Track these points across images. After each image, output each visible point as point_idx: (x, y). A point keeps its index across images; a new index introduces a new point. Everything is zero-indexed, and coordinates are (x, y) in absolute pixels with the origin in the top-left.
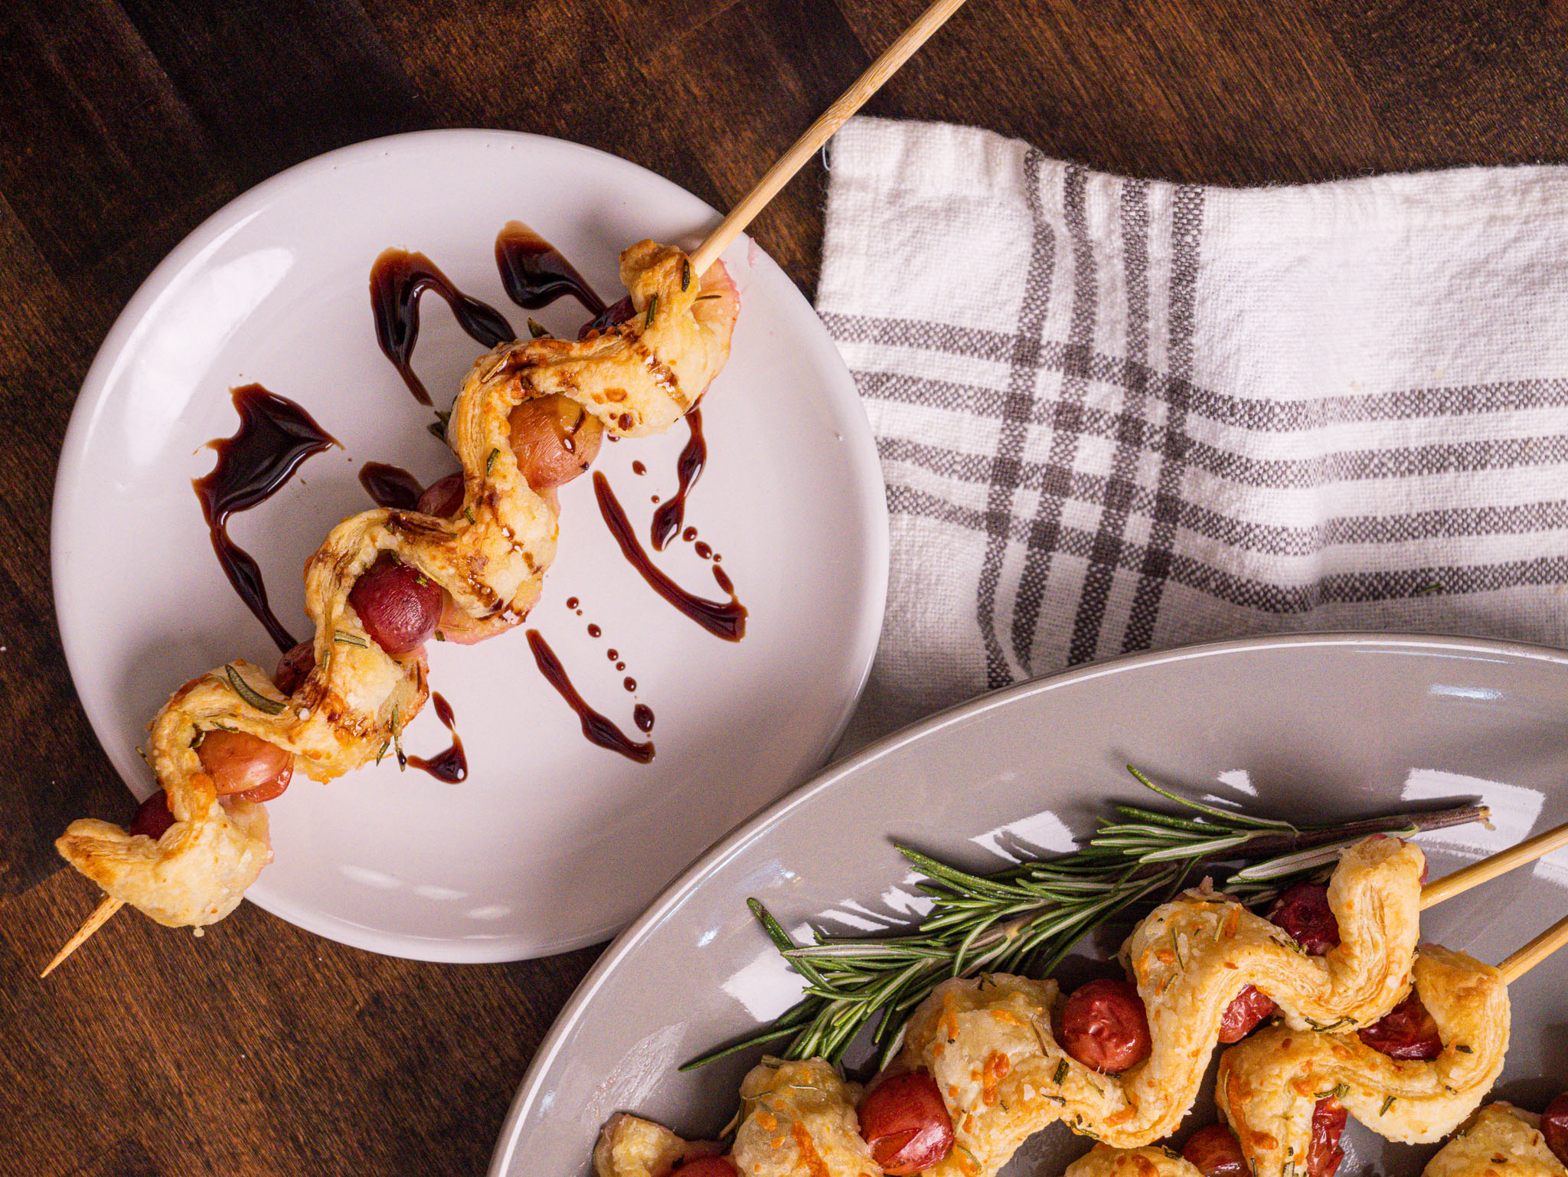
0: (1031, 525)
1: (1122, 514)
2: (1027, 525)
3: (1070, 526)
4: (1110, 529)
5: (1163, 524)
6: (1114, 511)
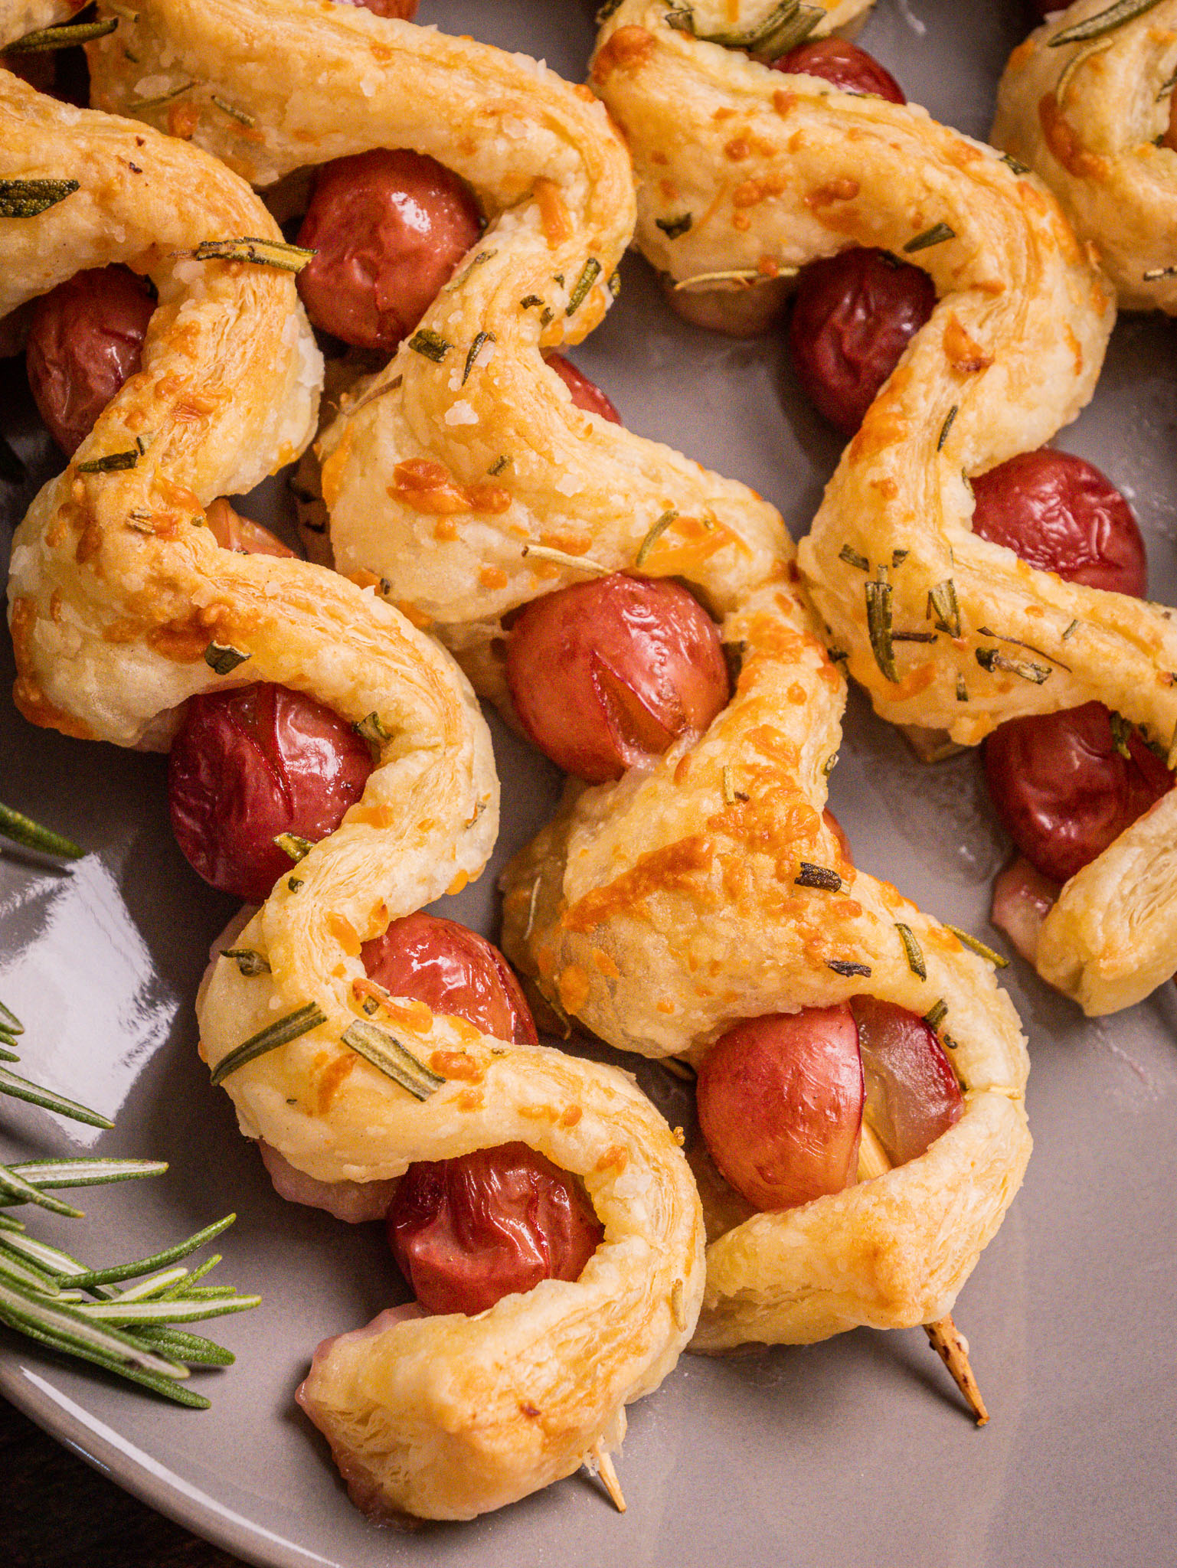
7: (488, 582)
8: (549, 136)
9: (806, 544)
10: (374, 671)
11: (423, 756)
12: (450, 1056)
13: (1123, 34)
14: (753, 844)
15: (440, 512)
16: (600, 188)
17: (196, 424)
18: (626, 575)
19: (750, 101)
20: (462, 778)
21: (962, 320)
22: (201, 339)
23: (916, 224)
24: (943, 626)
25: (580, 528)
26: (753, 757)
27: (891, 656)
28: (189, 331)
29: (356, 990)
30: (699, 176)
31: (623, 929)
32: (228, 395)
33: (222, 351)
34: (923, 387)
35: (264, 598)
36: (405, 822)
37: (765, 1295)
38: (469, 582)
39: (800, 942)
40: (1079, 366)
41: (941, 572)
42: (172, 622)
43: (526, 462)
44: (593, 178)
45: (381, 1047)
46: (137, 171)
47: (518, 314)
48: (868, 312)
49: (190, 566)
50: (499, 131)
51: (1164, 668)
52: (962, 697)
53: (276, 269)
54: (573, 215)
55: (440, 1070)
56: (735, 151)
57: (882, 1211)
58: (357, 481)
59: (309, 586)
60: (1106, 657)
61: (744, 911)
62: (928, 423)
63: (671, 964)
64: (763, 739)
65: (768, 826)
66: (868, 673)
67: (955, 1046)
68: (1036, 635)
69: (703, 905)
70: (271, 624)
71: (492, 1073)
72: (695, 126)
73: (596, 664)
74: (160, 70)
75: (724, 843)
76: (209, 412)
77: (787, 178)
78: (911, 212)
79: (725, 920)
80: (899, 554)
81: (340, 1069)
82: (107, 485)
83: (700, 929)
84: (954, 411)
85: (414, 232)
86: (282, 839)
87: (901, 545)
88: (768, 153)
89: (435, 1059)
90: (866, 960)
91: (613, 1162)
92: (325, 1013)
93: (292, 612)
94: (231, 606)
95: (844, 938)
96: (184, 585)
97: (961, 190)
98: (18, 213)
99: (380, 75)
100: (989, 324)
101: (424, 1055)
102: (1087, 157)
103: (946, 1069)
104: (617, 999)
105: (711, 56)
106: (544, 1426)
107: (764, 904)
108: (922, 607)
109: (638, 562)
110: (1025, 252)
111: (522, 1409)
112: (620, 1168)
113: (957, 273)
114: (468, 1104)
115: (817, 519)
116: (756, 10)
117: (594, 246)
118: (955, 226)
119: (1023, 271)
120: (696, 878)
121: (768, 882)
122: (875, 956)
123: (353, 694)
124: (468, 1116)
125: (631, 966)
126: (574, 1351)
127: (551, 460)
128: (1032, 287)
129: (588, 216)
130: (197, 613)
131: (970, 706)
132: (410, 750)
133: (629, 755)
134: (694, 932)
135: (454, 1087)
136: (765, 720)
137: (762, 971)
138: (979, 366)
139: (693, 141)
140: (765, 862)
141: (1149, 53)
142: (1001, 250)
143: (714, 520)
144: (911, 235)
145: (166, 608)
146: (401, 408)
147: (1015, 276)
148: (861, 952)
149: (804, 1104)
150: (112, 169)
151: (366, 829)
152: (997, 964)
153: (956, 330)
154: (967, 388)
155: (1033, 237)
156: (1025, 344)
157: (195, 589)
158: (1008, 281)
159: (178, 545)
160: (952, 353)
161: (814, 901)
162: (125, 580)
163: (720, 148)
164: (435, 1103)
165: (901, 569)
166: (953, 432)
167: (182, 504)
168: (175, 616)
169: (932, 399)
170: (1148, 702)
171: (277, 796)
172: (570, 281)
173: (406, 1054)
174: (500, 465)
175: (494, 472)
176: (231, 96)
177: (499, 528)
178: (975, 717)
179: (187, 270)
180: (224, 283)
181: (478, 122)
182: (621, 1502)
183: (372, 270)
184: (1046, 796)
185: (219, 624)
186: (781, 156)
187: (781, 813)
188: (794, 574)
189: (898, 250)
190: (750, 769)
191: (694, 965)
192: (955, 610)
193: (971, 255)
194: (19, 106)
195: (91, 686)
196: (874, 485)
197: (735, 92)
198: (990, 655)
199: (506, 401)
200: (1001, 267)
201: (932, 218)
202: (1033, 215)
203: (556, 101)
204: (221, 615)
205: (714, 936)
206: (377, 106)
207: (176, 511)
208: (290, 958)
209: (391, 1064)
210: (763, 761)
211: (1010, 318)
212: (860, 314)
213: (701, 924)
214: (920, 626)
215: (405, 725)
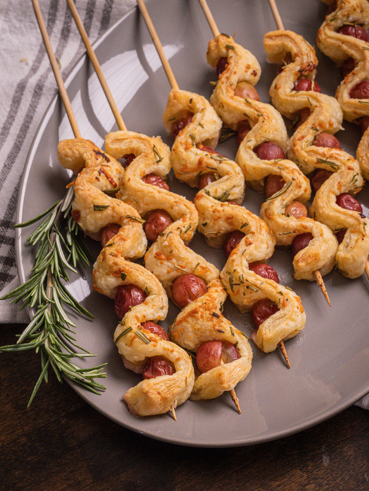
0: (5, 265)
1: (5, 238)
2: (4, 267)
3: (7, 254)
4: (10, 242)
5: (10, 226)
6: (4, 240)
7: (168, 272)
8: (185, 207)
9: (222, 272)
10: (148, 281)
11: (154, 295)
12: (152, 338)
13: (278, 198)
14: (206, 310)
15: (161, 259)
16: (192, 215)
17: (123, 242)
18: (191, 274)
19: (217, 205)
20: (161, 300)
21: (248, 237)
22: (126, 230)
23: (242, 223)
24: (241, 282)
25: (184, 264)
26: (208, 298)
27: (233, 287)
28: (125, 229)
29: (138, 327)
30: (209, 216)
31: (184, 324)
32: (129, 238)
33: (129, 232)
34: (241, 246)
35: (131, 268)
36: (151, 305)
37: (204, 387)
38: (166, 271)
39: (212, 326)
40: (268, 248)
41: (241, 273)
42: (116, 271)
43: (175, 251)
44: (191, 213)
45: (141, 334)
46: (119, 205)
47: (177, 230)
48: (235, 240)
49: (120, 261)
50: (177, 206)
51: (277, 291)
52: (244, 294)
53: (140, 222)
54: (188, 219)
55: (150, 340)
56: (214, 212)
57: (222, 369)
58: (150, 256)
59: (139, 268)
60: (267, 288)
61: (203, 320)
62: (241, 252)
63: (192, 329)
64: (210, 296)
65: (208, 307)
66: (230, 291)
67: (239, 350)
68: (256, 283)
69: (197, 319)
70: (131, 271)
71: (159, 342)
72: (208, 207)
73: (185, 285)
74: (126, 195)
75: (201, 310)
76: (125, 240)
77: (222, 216)
78: (241, 221)
79: (200, 322)
80: (235, 270)
81: (134, 338)
82: (108, 248)
83: (197, 323)
84: (246, 250)
85: (163, 221)
86: (130, 306)
87: (235, 269)
88: (219, 212)
89: (150, 338)
90: (224, 330)
91: (178, 359)
92: (132, 328)
93: (135, 270)
94: (125, 268)
95: (220, 326)
96: (118, 264)
97: (249, 218)
98: (100, 210)
99: (159, 195)
100: (253, 238)
101: (148, 338)
102: (271, 216)
103: (238, 353)
104: (183, 336)
105: (211, 198)
106: (161, 396)
107: (207, 319)
108: (238, 279)
109: (194, 272)
110: (259, 228)
111: (158, 392)
112: (179, 360)
113: (248, 231)
114: (154, 346)
115: (224, 268)
116: (220, 193)
117: (191, 223)
118: (248, 223)
119: (259, 231)
120: (196, 315)
121: (208, 315)
122: (225, 330)
123: (144, 284)
124: (154, 348)
125: (185, 330)
126: (168, 385)
127: (179, 251)
128: (260, 233)
129: (190, 219)
130: (120, 269)
131: (246, 296)
132: (152, 294)
133: (189, 300)
134: (195, 324)
135: (152, 343)
136: (211, 293)
137: (206, 330)
138: (250, 244)
139: (208, 210)
140: (208, 312)
141: (282, 201)
142: (255, 227)
143: (207, 267)
144: (241, 225)
145: (115, 268)
146: (157, 245)
147: (257, 231)
148: (223, 329)
149: (212, 353)
150: (115, 204)
151: (144, 305)
152: (248, 339)
153: (247, 238)
154: (248, 247)
155: (260, 226)
156: (258, 242)
157: (120, 265)
158: (256, 232)
159: (118, 258)
160: (246, 242)
161: (215, 320)
162: (109, 263)
163: (212, 211)
164: (149, 345)
165: (235, 273)
166: (245, 253)
167: (119, 252)
168: (117, 270)
169: (242, 248)
170: (275, 296)
171: (130, 300)
172: (186, 227)
173: (145, 336)
174: (171, 252)
175: (170, 253)
176: (136, 198)
177: (171, 263)
178: (247, 299)
179: (125, 221)
180: (130, 223)
181: (173, 203)
182: (176, 419)
183: (156, 227)
184: (259, 315)
185: (123, 271)
186: (221, 212)
187: (211, 305)
188: (220, 278)
189: (239, 229)
190: (207, 299)
191: (195, 329)
192: (243, 279)
193: (250, 227)
194: (102, 195)
195: (103, 282)
196: (232, 260)
197: (215, 204)
198: (248, 286)
199: (173, 241)
200: (255, 230)
201: (244, 222)
202: (261, 223)
203: (187, 203)
204: (123, 269)
205: (198, 324)
206: (158, 199)
207: (118, 254)
208: (128, 320)
209: (142, 337)
210: (209, 299)
211: (256, 238)
212: (234, 240)
213: (197, 322)
214: (238, 282)
215: (152, 290)
